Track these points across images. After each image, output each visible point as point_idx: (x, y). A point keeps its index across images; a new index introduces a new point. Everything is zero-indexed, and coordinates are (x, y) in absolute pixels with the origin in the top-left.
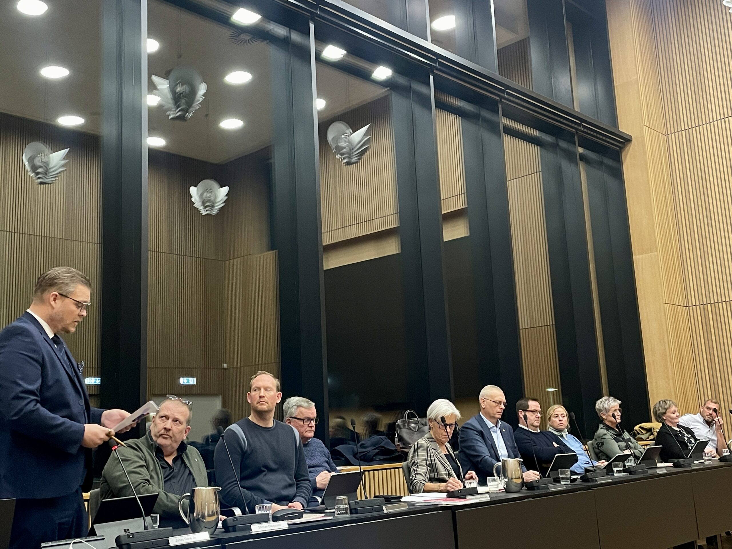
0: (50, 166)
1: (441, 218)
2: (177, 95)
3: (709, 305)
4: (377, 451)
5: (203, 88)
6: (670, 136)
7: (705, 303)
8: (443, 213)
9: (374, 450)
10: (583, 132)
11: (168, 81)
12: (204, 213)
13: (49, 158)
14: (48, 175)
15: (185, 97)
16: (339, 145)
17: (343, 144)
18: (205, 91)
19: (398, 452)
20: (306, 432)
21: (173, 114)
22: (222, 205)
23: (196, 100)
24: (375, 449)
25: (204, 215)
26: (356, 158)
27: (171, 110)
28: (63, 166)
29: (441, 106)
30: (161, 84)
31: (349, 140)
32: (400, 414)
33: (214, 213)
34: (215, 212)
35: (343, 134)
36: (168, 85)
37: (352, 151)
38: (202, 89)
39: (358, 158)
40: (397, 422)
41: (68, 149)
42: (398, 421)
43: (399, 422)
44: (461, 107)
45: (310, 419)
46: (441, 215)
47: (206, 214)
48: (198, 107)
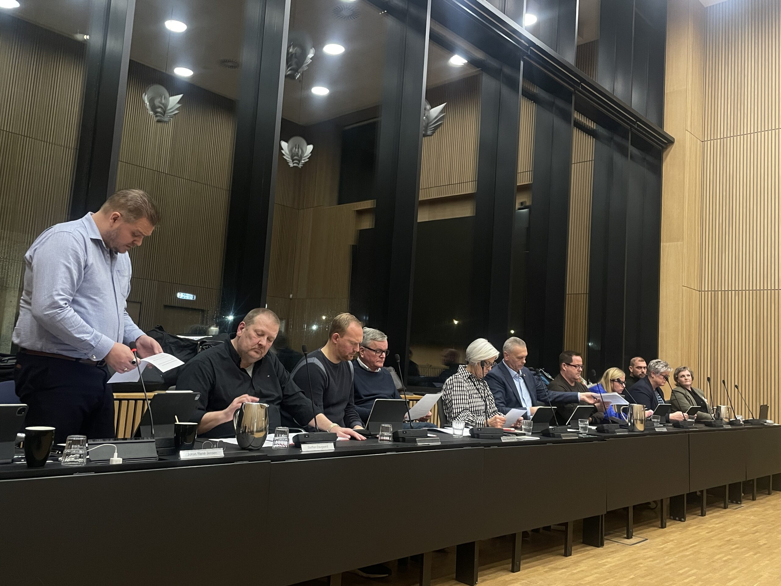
0: (169, 107)
3: (720, 292)
6: (706, 142)
7: (716, 289)
10: (636, 129)
12: (291, 165)
14: (166, 115)
18: (313, 55)
20: (377, 362)
22: (307, 160)
23: (306, 61)
25: (291, 167)
26: (431, 132)
28: (178, 109)
31: (427, 114)
34: (300, 166)
37: (429, 125)
38: (311, 53)
41: (182, 95)
45: (382, 351)
47: (294, 166)
48: (306, 69)
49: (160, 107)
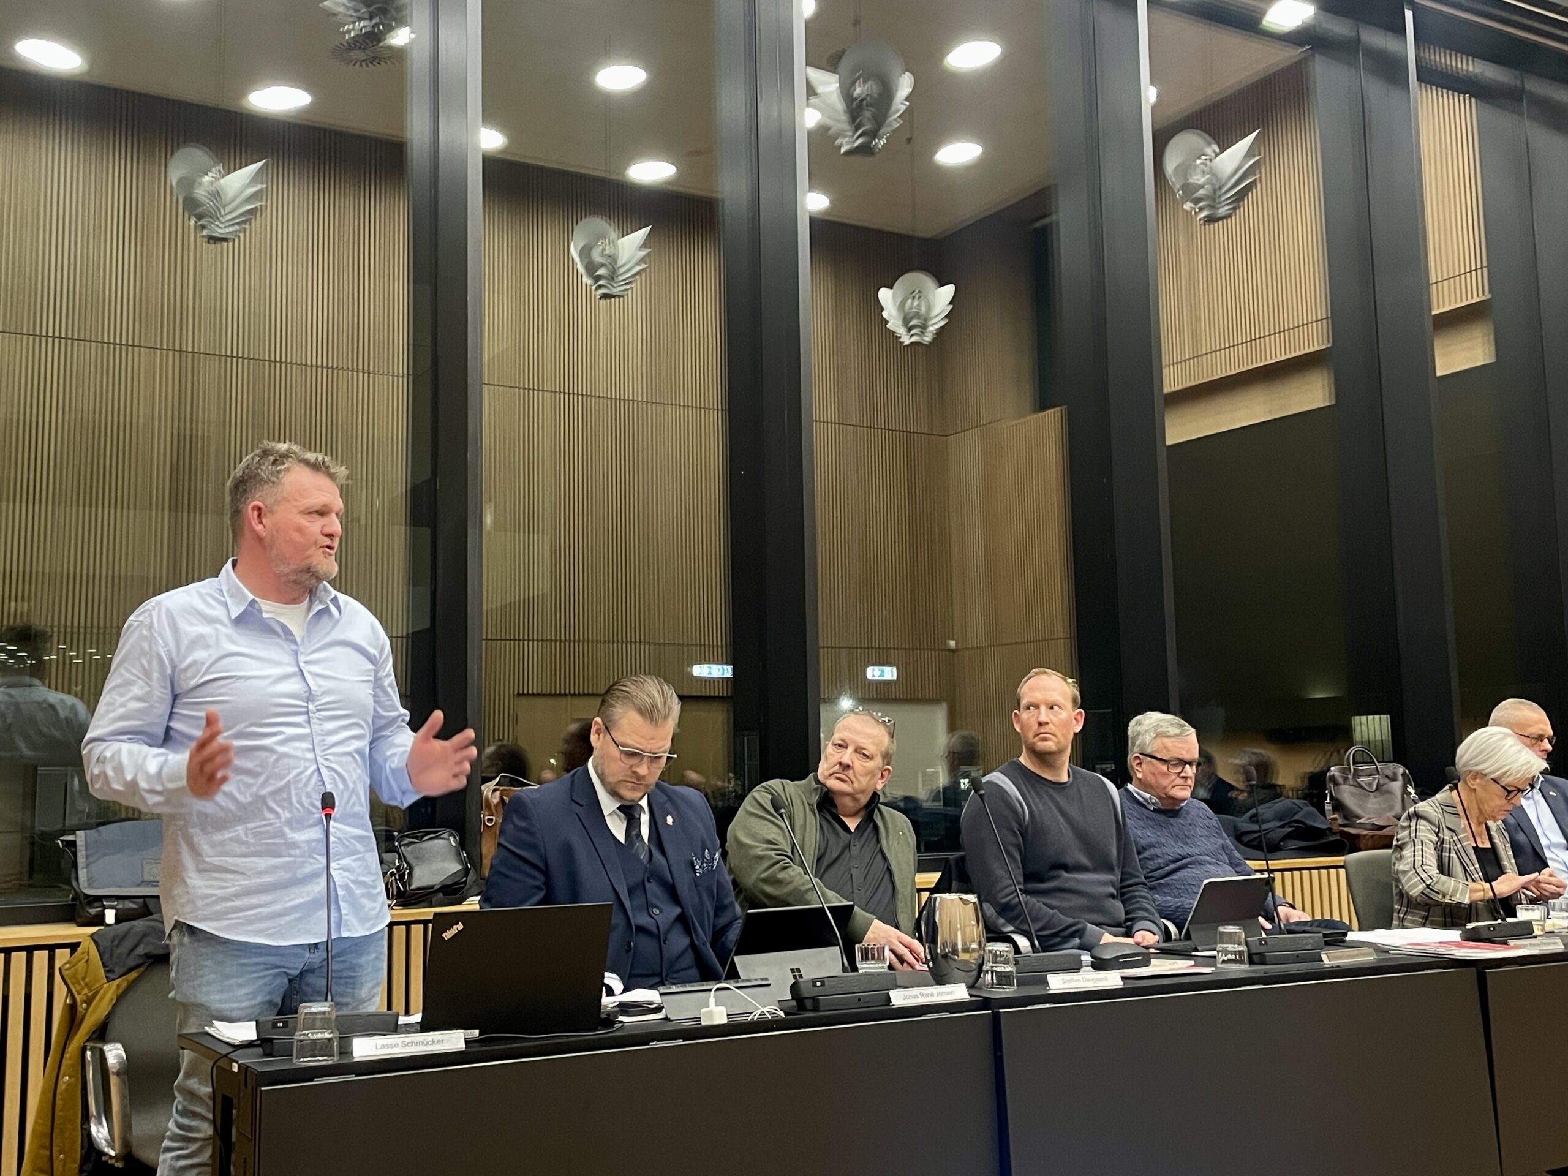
0: (620, 263)
1: (1429, 325)
2: (855, 103)
4: (1288, 830)
5: (905, 83)
8: (1434, 313)
9: (1280, 827)
11: (837, 76)
13: (615, 245)
14: (616, 280)
15: (871, 105)
16: (1191, 181)
17: (1199, 180)
18: (910, 90)
19: (1335, 833)
20: (1173, 787)
21: (847, 143)
22: (943, 323)
23: (893, 108)
24: (1283, 826)
25: (907, 346)
26: (1227, 208)
27: (845, 136)
28: (642, 260)
29: (1429, 76)
30: (824, 83)
31: (1211, 168)
32: (1335, 754)
33: (926, 339)
34: (928, 338)
35: (1199, 158)
36: (838, 85)
37: (1218, 193)
38: (904, 86)
39: (1231, 206)
40: (1329, 769)
41: (650, 227)
42: (1332, 769)
43: (1334, 771)
44: (1476, 76)
45: (1183, 762)
46: (1431, 319)
47: (912, 343)
48: (896, 125)
49: (603, 265)
